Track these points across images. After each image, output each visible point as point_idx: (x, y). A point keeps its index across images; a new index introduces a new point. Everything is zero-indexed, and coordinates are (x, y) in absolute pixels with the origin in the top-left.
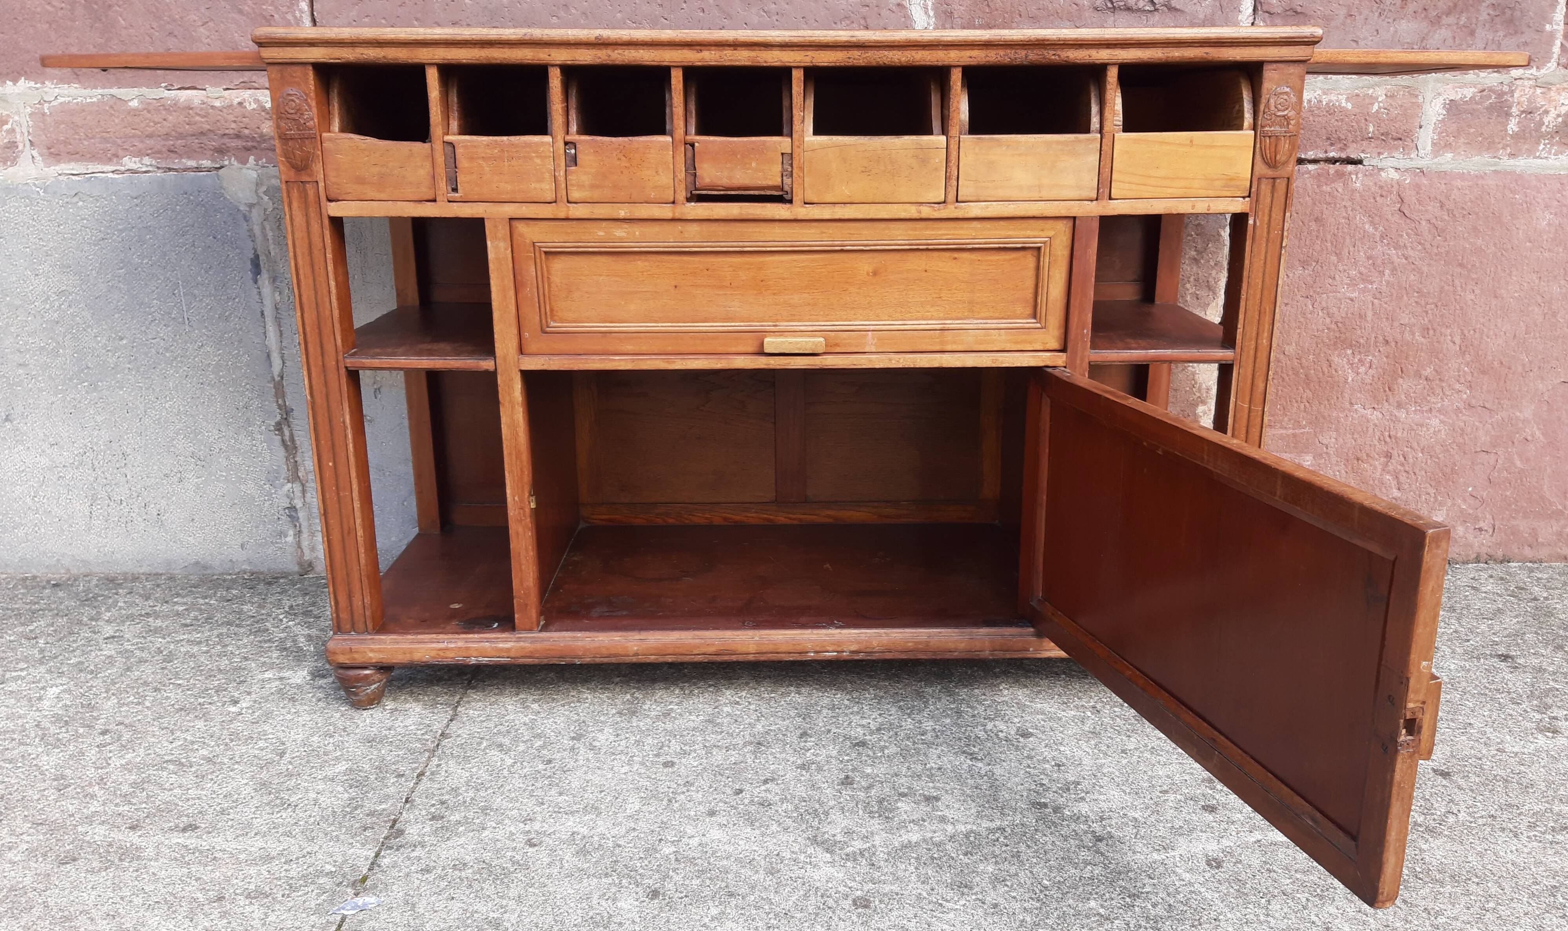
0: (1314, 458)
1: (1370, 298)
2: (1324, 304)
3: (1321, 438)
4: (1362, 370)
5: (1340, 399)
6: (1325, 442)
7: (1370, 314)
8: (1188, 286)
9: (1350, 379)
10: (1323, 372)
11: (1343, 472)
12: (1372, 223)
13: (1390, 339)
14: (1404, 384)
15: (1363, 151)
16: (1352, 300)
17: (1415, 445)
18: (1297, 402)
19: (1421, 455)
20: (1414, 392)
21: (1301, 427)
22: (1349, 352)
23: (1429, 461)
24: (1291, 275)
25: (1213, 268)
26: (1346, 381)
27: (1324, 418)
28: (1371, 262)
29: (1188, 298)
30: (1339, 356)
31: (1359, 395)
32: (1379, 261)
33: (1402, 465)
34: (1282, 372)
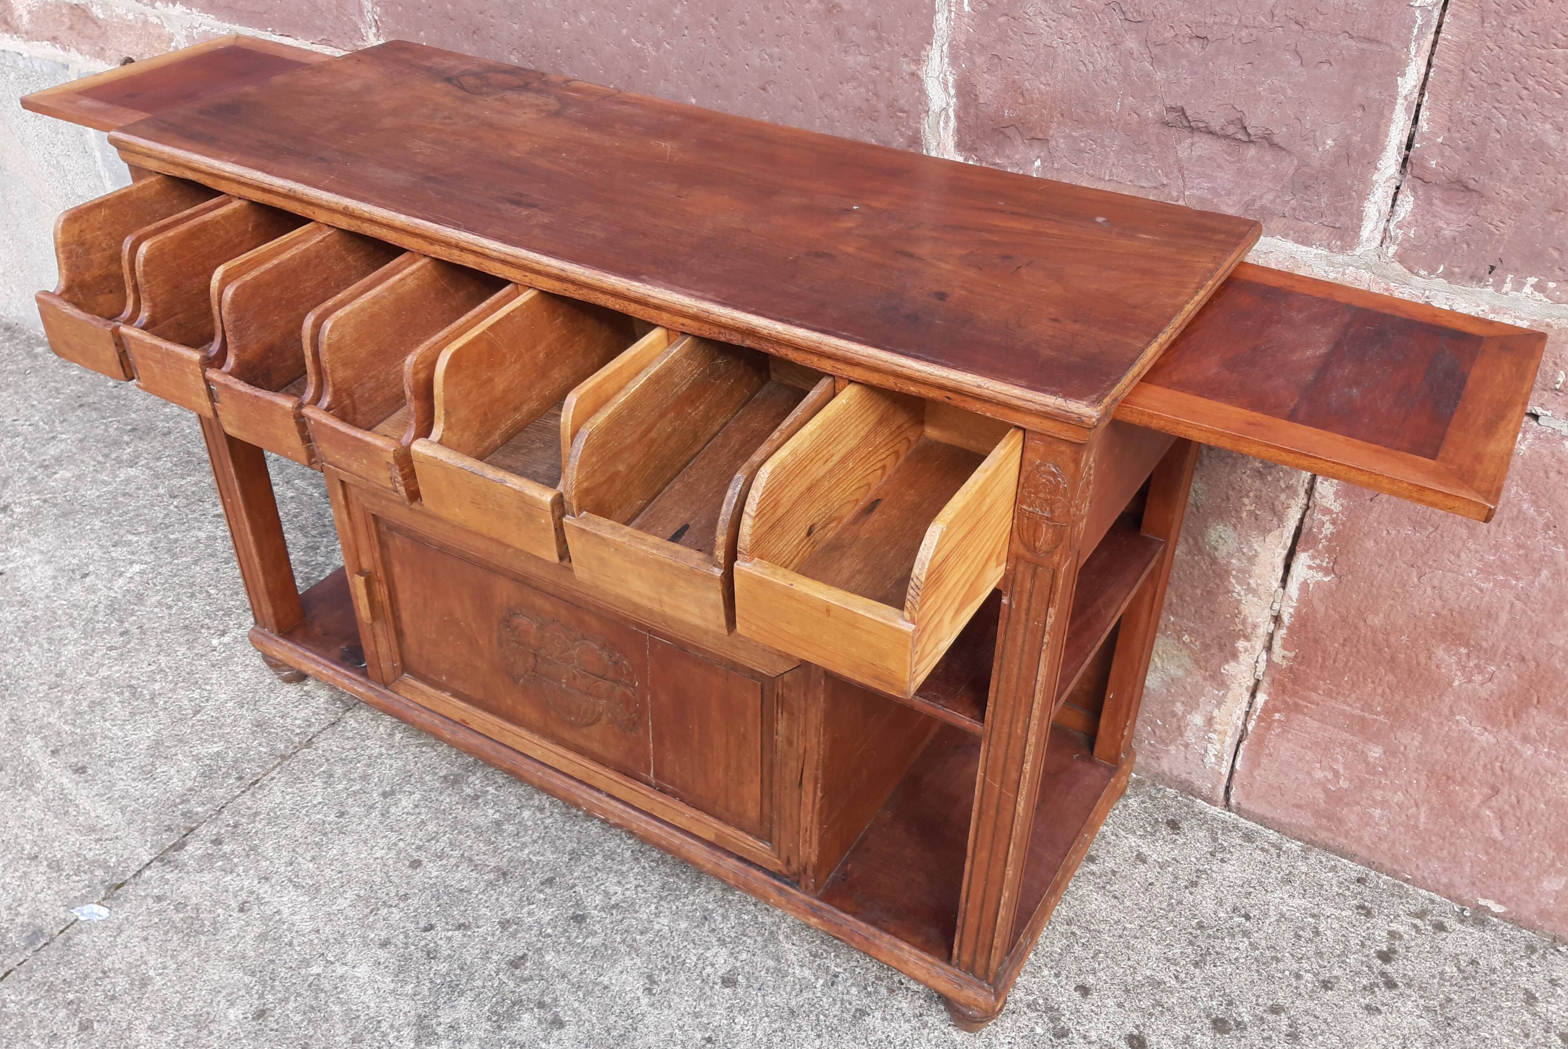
0: (1385, 752)
1: (1510, 597)
2: (1436, 582)
3: (1399, 734)
4: (1478, 678)
5: (1437, 701)
6: (1403, 740)
7: (1504, 617)
8: (1246, 501)
9: (1456, 683)
10: (1418, 664)
11: (1423, 783)
12: (1534, 503)
13: (1529, 657)
14: (1537, 717)
15: (1541, 405)
16: (1481, 590)
17: (1538, 793)
18: (1373, 682)
19: (1543, 806)
20: (1552, 732)
21: (1372, 712)
22: (1463, 650)
23: (1553, 819)
24: (1393, 532)
25: (1283, 490)
26: (1450, 684)
27: (1408, 714)
28: (1521, 552)
29: (1244, 515)
30: (1447, 650)
31: (1465, 706)
32: (1536, 556)
33: (1512, 807)
34: (1358, 641)
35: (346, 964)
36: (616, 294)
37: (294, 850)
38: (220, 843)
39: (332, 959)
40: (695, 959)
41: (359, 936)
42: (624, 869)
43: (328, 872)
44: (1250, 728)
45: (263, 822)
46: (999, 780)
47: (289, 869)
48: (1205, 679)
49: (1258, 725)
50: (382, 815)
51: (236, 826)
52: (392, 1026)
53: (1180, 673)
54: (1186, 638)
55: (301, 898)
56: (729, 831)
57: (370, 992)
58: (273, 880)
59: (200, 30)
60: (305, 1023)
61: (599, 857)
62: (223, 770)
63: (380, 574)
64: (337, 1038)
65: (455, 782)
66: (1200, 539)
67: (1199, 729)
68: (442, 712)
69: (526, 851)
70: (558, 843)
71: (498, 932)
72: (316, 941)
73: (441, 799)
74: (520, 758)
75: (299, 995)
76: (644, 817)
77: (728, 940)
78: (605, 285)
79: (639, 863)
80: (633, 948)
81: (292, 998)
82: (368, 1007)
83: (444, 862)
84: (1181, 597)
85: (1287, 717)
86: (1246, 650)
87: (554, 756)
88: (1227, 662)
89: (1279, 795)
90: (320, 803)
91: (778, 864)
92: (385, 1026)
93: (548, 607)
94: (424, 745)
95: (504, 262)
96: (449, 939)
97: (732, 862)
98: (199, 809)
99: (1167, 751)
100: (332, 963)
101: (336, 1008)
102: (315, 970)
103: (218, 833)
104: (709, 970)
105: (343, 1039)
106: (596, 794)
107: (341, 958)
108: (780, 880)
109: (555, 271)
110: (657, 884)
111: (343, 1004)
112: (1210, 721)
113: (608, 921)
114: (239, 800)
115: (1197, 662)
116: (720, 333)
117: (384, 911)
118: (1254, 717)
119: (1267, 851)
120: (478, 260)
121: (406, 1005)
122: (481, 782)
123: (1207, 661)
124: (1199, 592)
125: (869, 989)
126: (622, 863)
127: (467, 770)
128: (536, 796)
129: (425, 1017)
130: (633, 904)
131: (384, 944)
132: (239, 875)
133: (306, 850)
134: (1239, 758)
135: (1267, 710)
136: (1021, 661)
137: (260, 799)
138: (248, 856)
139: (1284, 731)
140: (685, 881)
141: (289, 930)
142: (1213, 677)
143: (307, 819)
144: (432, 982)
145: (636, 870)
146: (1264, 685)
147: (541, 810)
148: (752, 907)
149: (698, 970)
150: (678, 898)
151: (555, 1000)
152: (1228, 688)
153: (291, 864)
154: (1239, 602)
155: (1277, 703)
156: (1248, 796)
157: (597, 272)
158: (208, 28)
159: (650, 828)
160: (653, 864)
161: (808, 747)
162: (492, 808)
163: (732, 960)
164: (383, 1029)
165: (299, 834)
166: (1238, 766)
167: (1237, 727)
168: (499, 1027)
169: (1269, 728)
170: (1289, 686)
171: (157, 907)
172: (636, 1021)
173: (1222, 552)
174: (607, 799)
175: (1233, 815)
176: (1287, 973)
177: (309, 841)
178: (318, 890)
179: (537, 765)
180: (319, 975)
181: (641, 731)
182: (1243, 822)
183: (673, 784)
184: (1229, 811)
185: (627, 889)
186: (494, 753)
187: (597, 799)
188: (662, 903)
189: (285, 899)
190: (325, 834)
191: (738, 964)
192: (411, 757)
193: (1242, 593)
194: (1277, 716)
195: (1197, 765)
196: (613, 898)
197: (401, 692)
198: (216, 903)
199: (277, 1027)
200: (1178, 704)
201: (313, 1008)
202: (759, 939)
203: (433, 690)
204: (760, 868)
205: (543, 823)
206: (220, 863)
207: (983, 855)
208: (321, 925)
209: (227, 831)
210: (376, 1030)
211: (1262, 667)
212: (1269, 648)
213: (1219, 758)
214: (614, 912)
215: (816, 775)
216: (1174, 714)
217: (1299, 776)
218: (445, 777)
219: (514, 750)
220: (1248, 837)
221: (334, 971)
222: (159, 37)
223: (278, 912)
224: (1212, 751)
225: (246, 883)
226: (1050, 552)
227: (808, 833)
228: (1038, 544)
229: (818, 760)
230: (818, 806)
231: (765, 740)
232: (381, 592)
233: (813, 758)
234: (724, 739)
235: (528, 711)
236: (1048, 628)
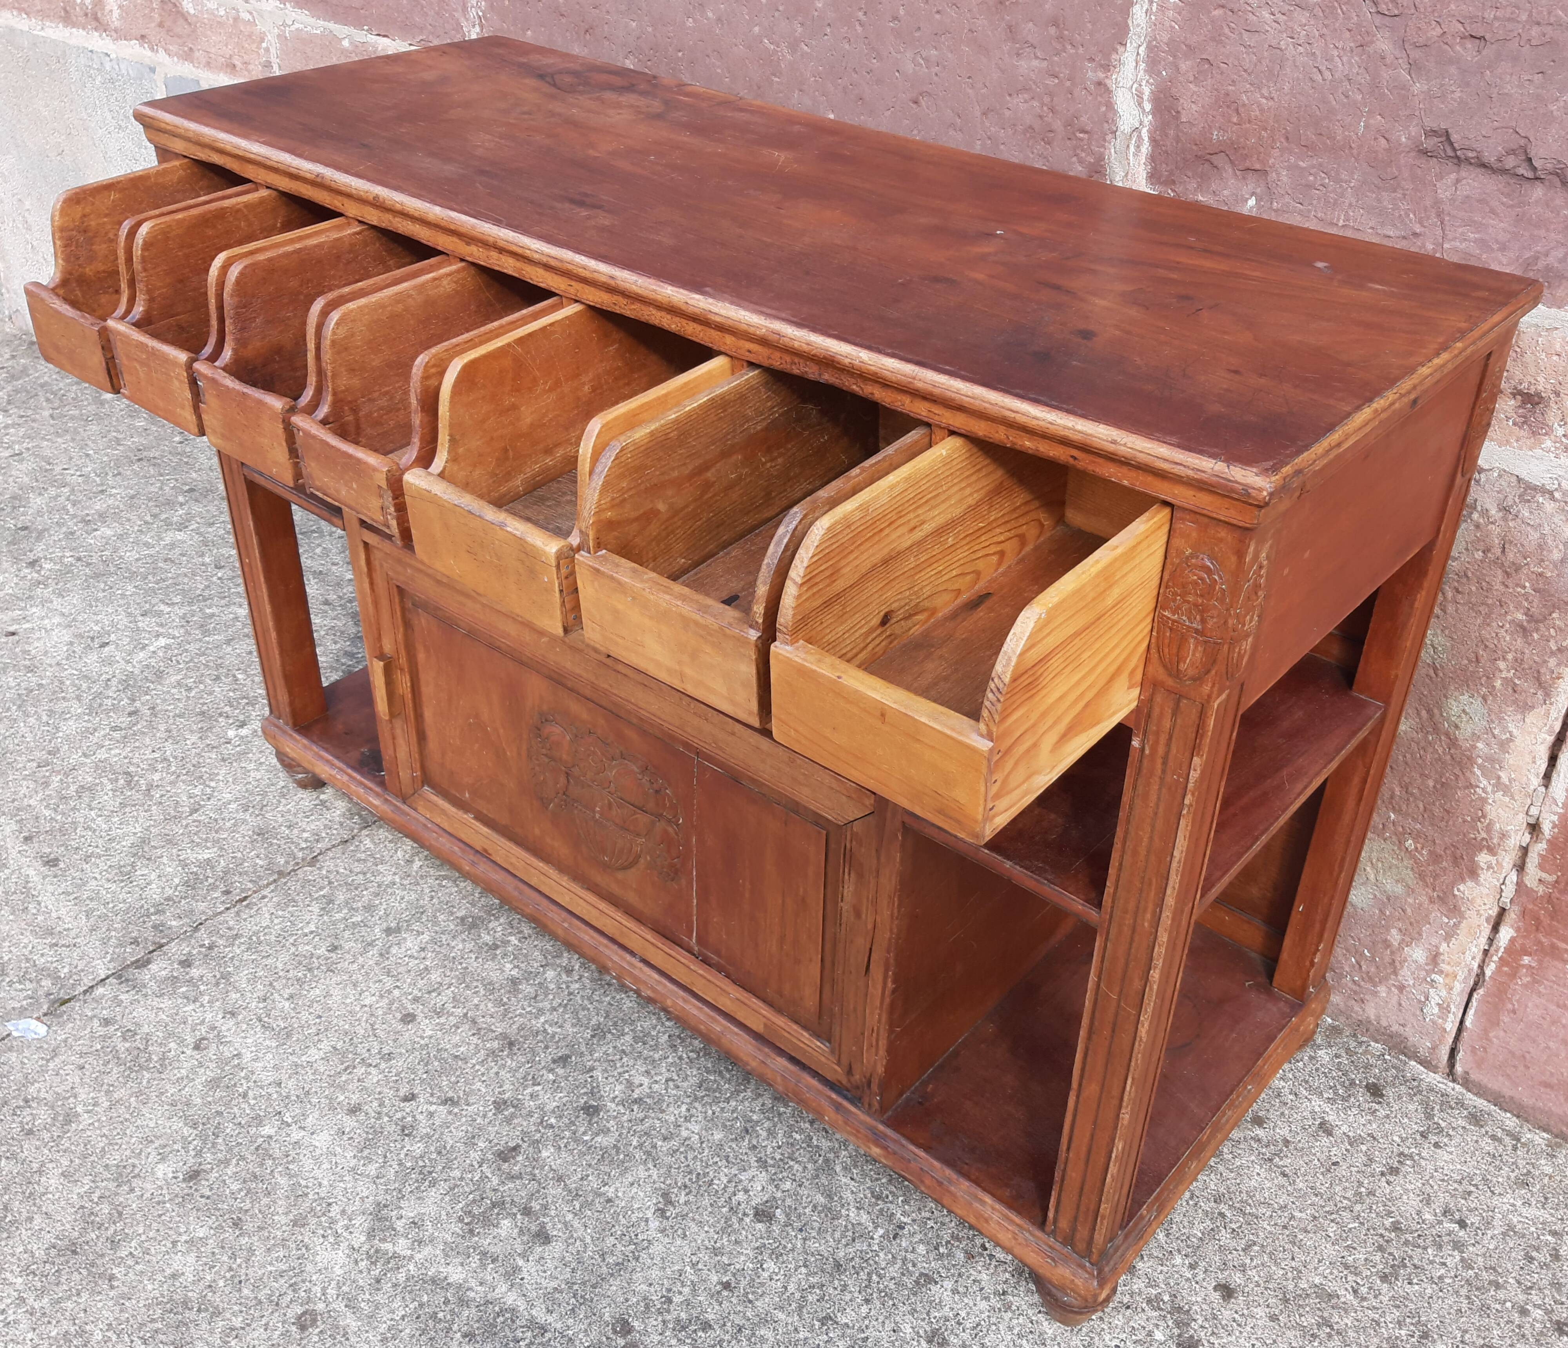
8: (1502, 665)
29: (1498, 684)
35: (303, 1128)
36: (673, 310)
37: (271, 984)
38: (189, 966)
39: (290, 1120)
40: (725, 1180)
41: (326, 1097)
42: (657, 1056)
43: (304, 1016)
44: (1488, 972)
45: (243, 947)
46: (1117, 989)
47: (261, 1005)
48: (1431, 901)
49: (1499, 969)
50: (381, 955)
51: (210, 948)
52: (343, 1212)
53: (1399, 889)
54: (1410, 844)
55: (268, 1042)
56: (780, 1021)
57: (326, 1166)
58: (240, 1017)
59: (293, 28)
60: (242, 1194)
61: (628, 1038)
62: (210, 881)
63: (404, 661)
64: (276, 1218)
65: (473, 926)
66: (1436, 711)
67: (1419, 967)
68: (463, 837)
69: (542, 1019)
70: (582, 1014)
71: (491, 1114)
72: (275, 1096)
73: (453, 944)
74: (545, 902)
75: (243, 1158)
76: (681, 993)
77: (771, 1162)
78: (659, 297)
79: (675, 1051)
80: (651, 1156)
81: (234, 1161)
82: (320, 1185)
83: (443, 1020)
84: (1406, 788)
85: (1540, 962)
86: (1490, 867)
87: (584, 904)
88: (1463, 880)
89: (1521, 1068)
90: (312, 932)
91: (836, 1072)
92: (335, 1210)
93: (585, 716)
94: (445, 877)
95: (547, 267)
96: (431, 1114)
97: (782, 1063)
98: (174, 923)
99: (1375, 994)
100: (289, 1125)
101: (283, 1181)
102: (267, 1130)
103: (189, 953)
104: (741, 1196)
105: (284, 1220)
106: (628, 957)
107: (299, 1122)
108: (839, 1093)
109: (603, 279)
110: (694, 1080)
111: (291, 1177)
112: (1434, 958)
113: (625, 1118)
114: (221, 918)
115: (1421, 876)
116: (793, 363)
117: (360, 1071)
118: (1495, 958)
119: (1500, 1140)
120: (519, 264)
121: (364, 1188)
122: (504, 929)
123: (1436, 877)
124: (1431, 783)
125: (942, 1250)
126: (655, 1048)
127: (489, 913)
128: (566, 954)
129: (385, 1206)
130: (661, 1101)
131: (354, 1110)
132: (202, 1005)
133: (285, 986)
134: (1471, 1012)
135: (1514, 951)
136: (1153, 827)
137: (245, 920)
138: (217, 984)
139: (1535, 981)
140: (729, 1081)
141: (247, 1078)
142: (1442, 900)
143: (293, 949)
144: (400, 1164)
145: (670, 1060)
146: (1512, 916)
147: (569, 971)
148: (807, 1125)
149: (726, 1195)
150: (716, 1101)
151: (545, 1207)
152: (1462, 917)
153: (265, 1000)
154: (1484, 801)
155: (1528, 943)
156: (1479, 1064)
157: (652, 281)
158: (301, 26)
159: (687, 1007)
160: (693, 1055)
161: (878, 919)
162: (511, 962)
163: (771, 1188)
164: (331, 1214)
165: (280, 966)
166: (1468, 1023)
167: (1470, 970)
168: (471, 1231)
169: (1513, 975)
170: (1546, 921)
171: (102, 1031)
172: (639, 1247)
173: (1466, 730)
174: (641, 965)
175: (1457, 1087)
176: (1509, 1305)
177: (290, 975)
178: (289, 1035)
179: (564, 914)
180: (270, 1137)
181: (683, 882)
182: (1471, 1099)
183: (718, 953)
184: (1454, 1081)
185: (656, 1082)
186: (516, 893)
188: (697, 1105)
189: (249, 1041)
190: (310, 970)
191: (779, 1195)
192: (427, 891)
193: (1489, 789)
194: (1526, 960)
195: (1414, 1015)
196: (637, 1091)
197: (420, 809)
198: (170, 1035)
199: (209, 1193)
200: (1394, 932)
201: (256, 1177)
202: (810, 1166)
203: (454, 810)
204: (815, 1074)
205: (568, 987)
206: (184, 989)
207: (1092, 1089)
208: (284, 1077)
209: (200, 953)
210: (324, 1214)
211: (1509, 891)
212: (1521, 867)
213: (1444, 1009)
214: (635, 1108)
215: (887, 959)
216: (1387, 944)
217: (1551, 1044)
218: (463, 919)
219: (540, 892)
220: (1476, 1119)
221: (288, 1135)
222: (250, 36)
223: (239, 1056)
224: (1435, 999)
225: (209, 1016)
226: (1198, 679)
227: (874, 1035)
228: (1183, 667)
229: (890, 939)
230: (887, 1000)
231: (829, 907)
232: (404, 683)
233: (885, 936)
234: (780, 901)
235: (559, 846)
236: (1191, 785)
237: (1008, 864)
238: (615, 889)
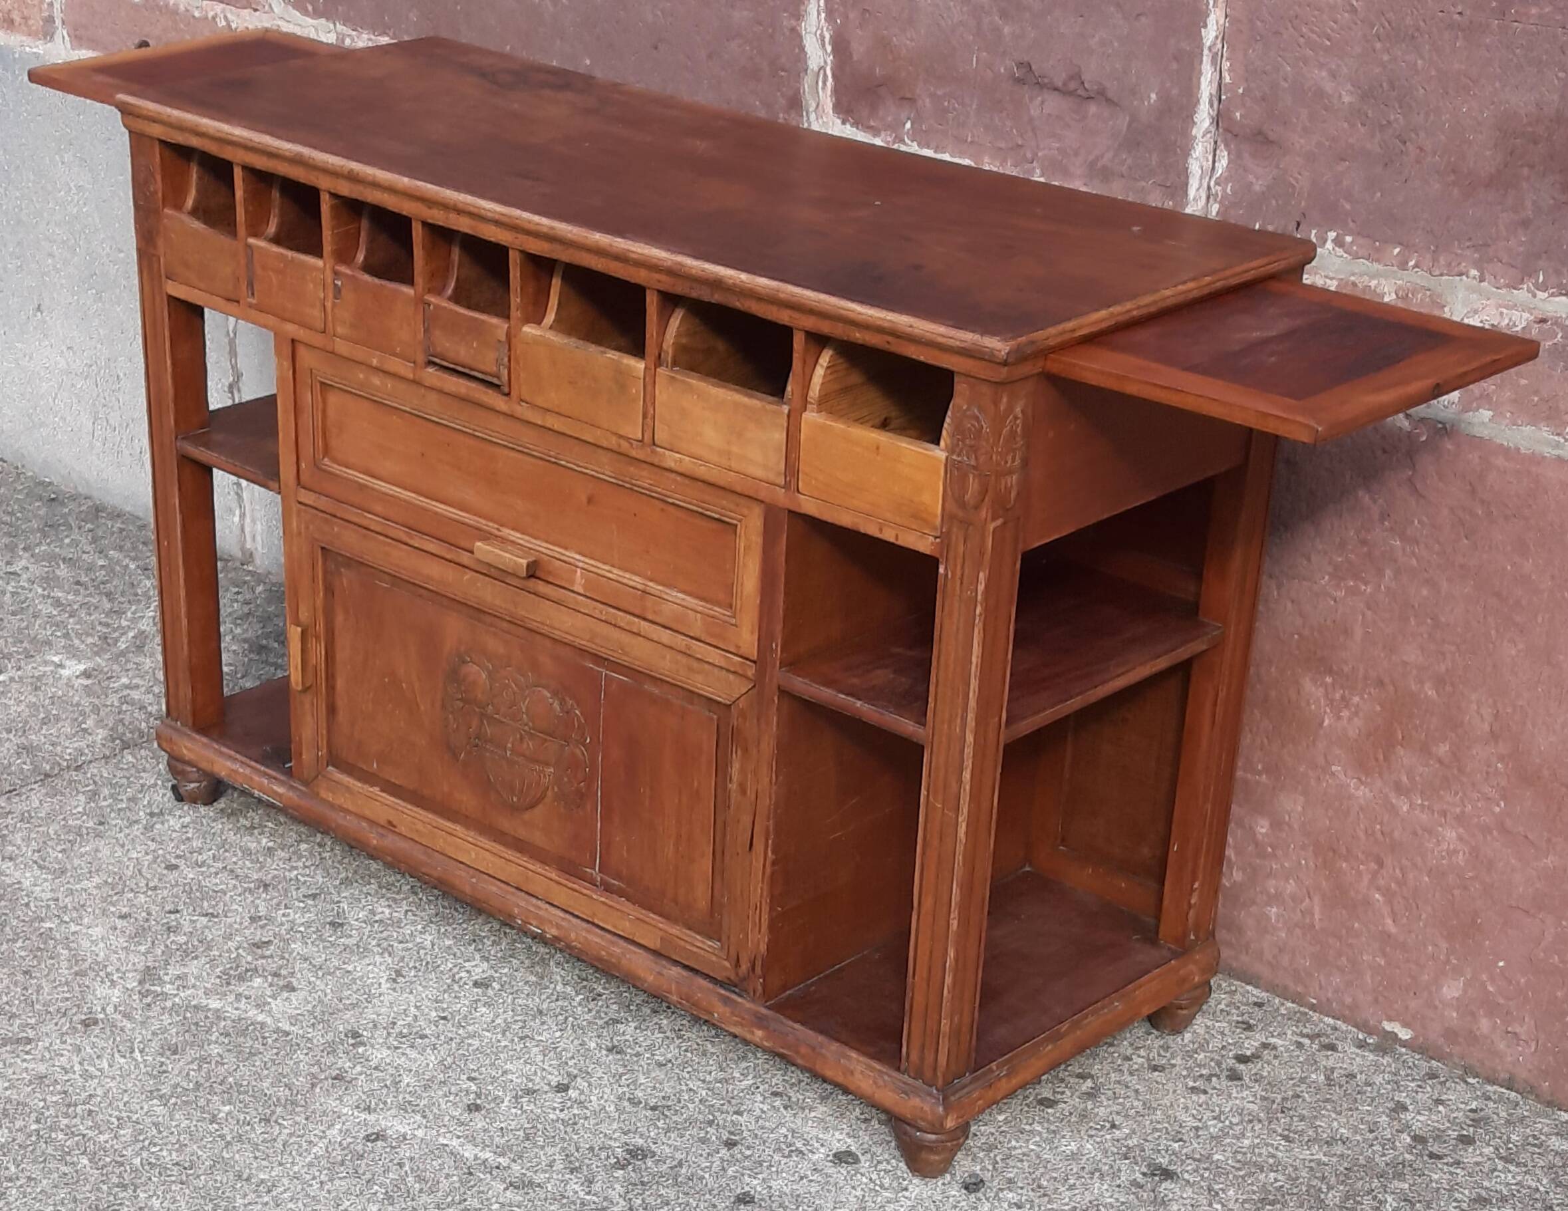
46: (941, 798)
56: (675, 930)
63: (321, 628)
68: (368, 813)
76: (584, 925)
91: (727, 968)
93: (501, 649)
97: (675, 971)
108: (727, 988)
159: (590, 937)
161: (760, 787)
174: (544, 907)
181: (589, 807)
183: (618, 877)
187: (534, 905)
197: (322, 790)
203: (360, 785)
204: (706, 976)
215: (767, 828)
219: (445, 856)
226: (977, 507)
227: (758, 912)
228: (967, 497)
229: (769, 806)
230: (768, 870)
231: (719, 791)
232: (318, 651)
233: (765, 803)
234: (677, 801)
235: (467, 799)
236: (979, 597)
237: (859, 704)
238: (522, 833)
